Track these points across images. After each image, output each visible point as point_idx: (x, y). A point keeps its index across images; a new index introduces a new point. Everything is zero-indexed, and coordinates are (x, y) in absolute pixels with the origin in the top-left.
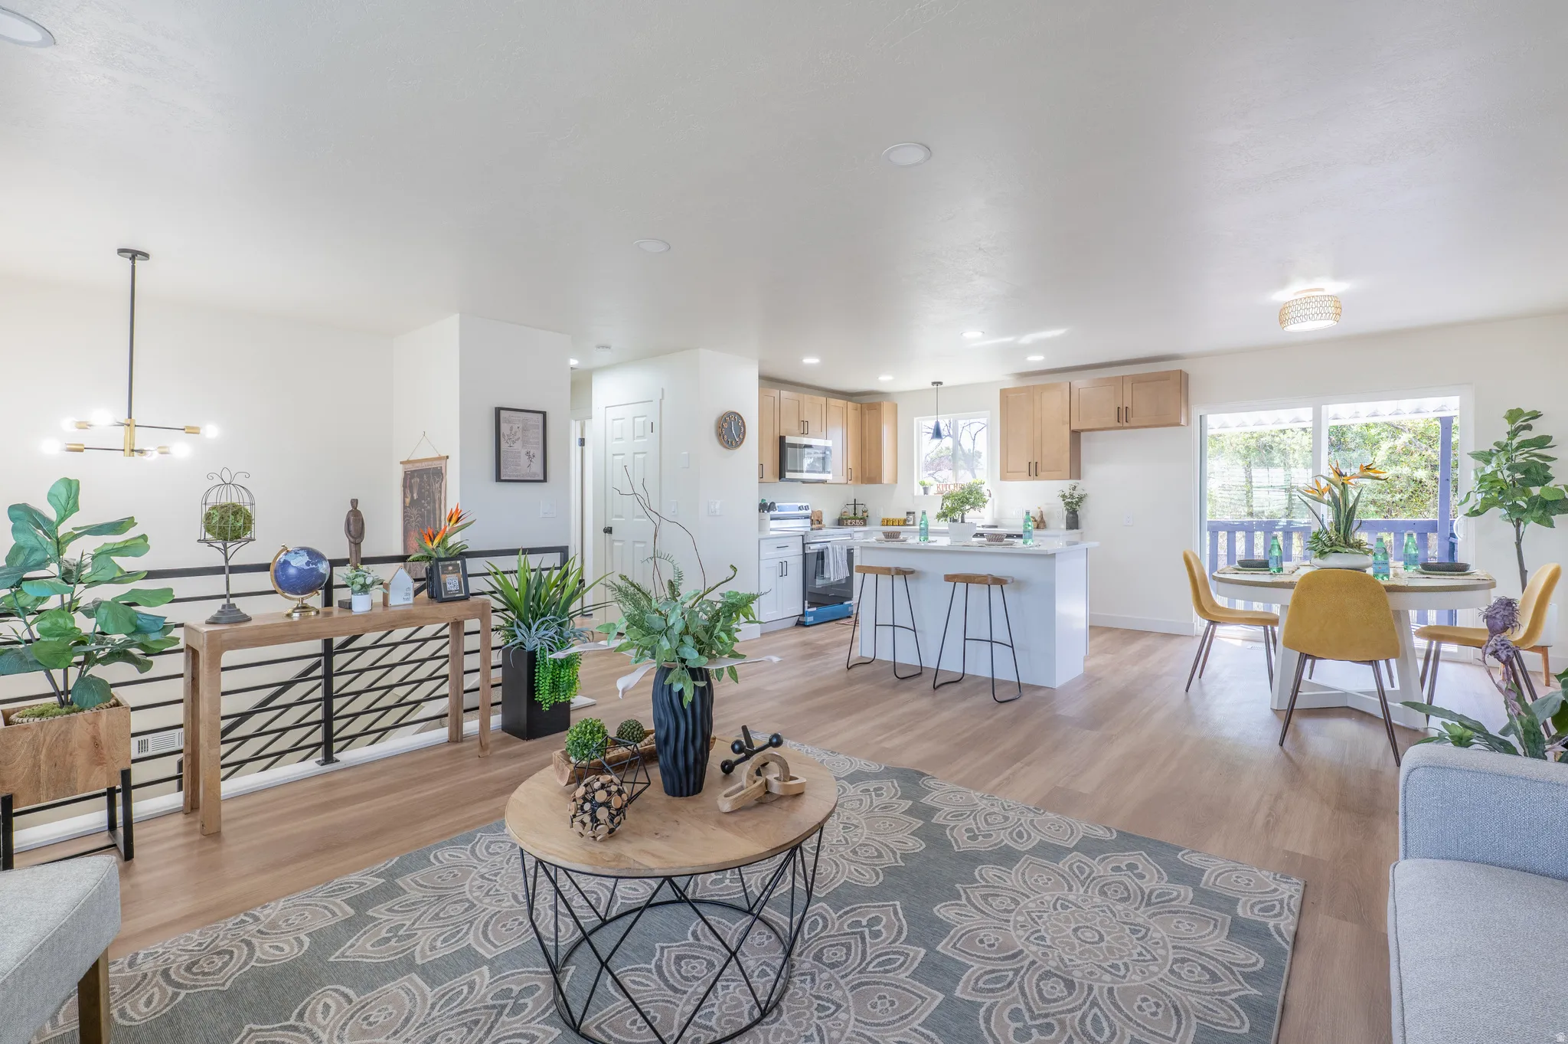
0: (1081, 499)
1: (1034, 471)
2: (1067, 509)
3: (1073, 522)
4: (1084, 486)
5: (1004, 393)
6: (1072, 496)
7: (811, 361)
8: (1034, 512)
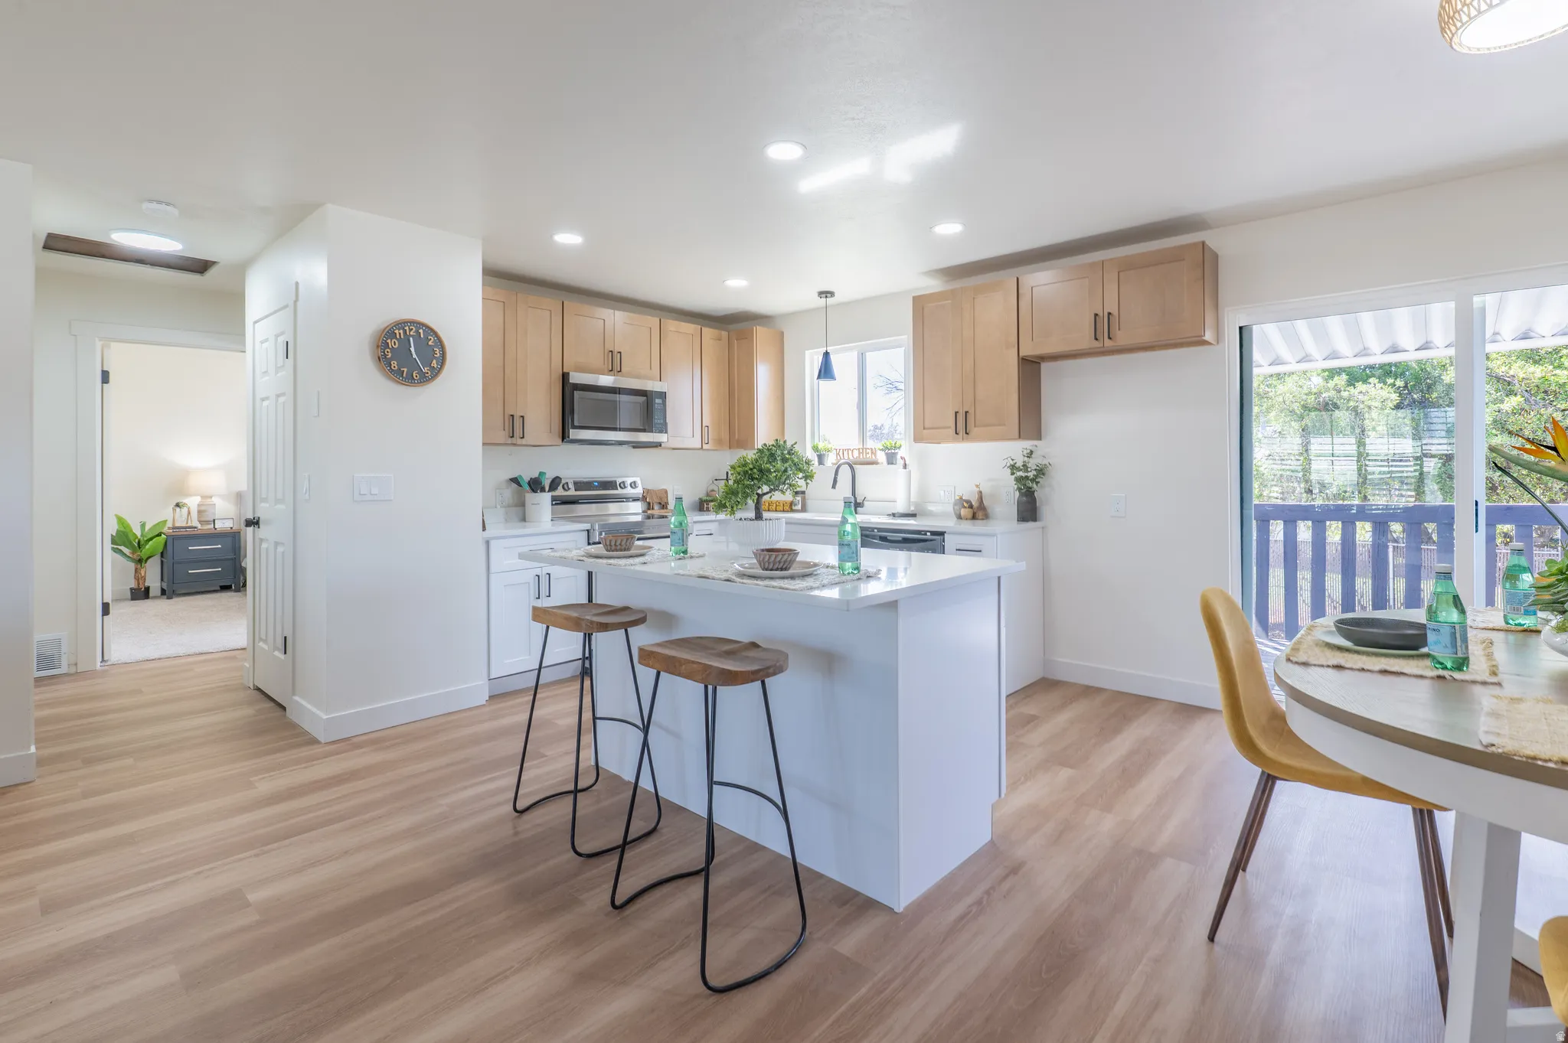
0: (1041, 471)
1: (964, 426)
2: (1019, 489)
3: (1029, 510)
4: (1048, 450)
5: (920, 303)
6: (1025, 467)
7: (568, 238)
8: (969, 492)
